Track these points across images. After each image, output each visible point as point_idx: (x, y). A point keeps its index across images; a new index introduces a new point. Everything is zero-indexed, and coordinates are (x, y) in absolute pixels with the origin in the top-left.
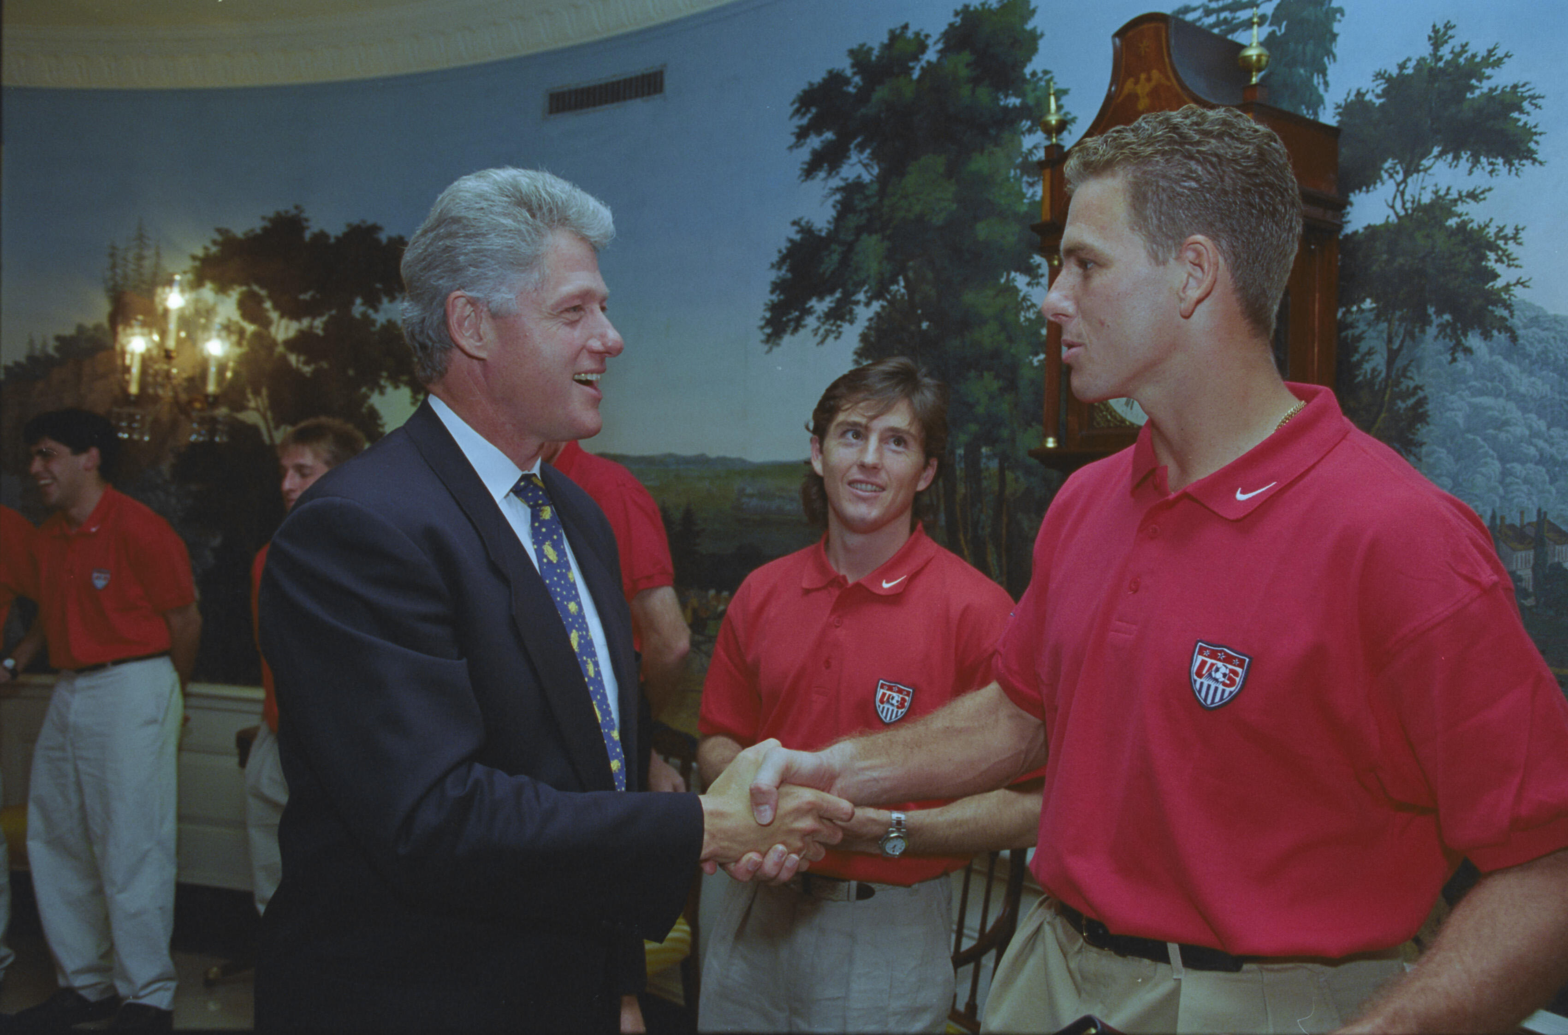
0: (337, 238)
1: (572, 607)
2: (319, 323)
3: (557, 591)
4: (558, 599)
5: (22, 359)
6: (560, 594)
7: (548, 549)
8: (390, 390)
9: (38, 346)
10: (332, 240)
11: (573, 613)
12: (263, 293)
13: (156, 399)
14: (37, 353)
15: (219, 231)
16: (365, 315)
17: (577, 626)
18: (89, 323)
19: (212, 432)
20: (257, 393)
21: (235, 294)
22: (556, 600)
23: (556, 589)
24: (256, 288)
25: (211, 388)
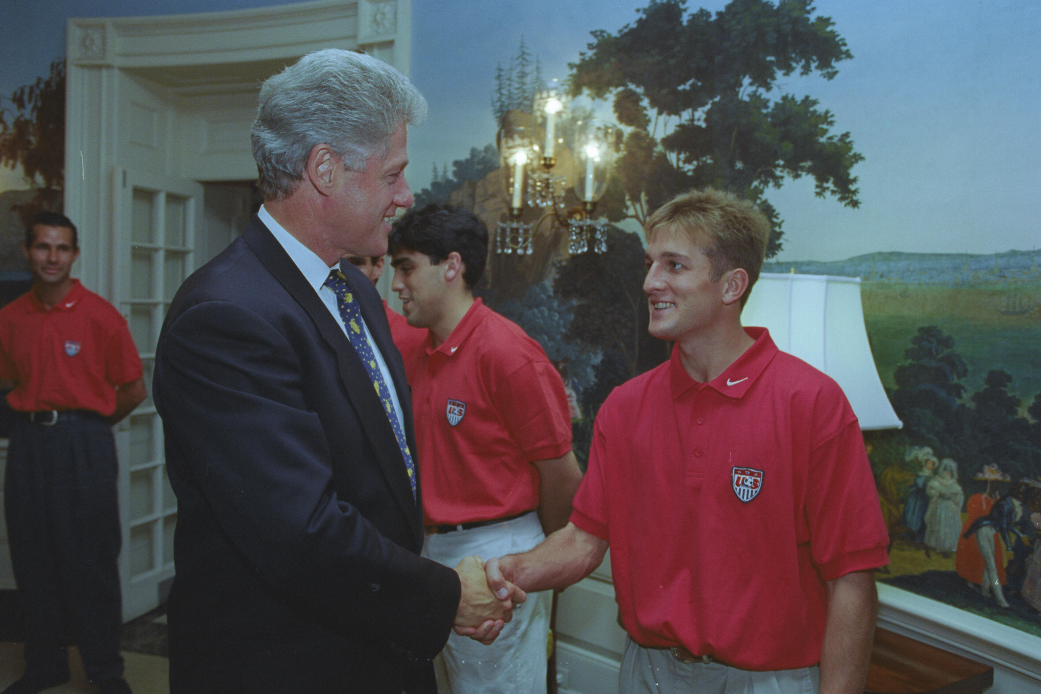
0: (719, 14)
1: (372, 364)
2: (700, 114)
3: (363, 354)
4: (364, 360)
5: (428, 187)
6: (364, 356)
7: (353, 324)
8: (788, 180)
9: (440, 173)
10: (714, 18)
11: (374, 368)
12: (640, 90)
13: (538, 211)
14: (439, 180)
15: (593, 33)
16: (754, 96)
17: (377, 378)
18: (481, 147)
19: (592, 242)
20: (635, 199)
21: (611, 96)
22: (363, 360)
23: (362, 352)
24: (632, 87)
25: (589, 195)
